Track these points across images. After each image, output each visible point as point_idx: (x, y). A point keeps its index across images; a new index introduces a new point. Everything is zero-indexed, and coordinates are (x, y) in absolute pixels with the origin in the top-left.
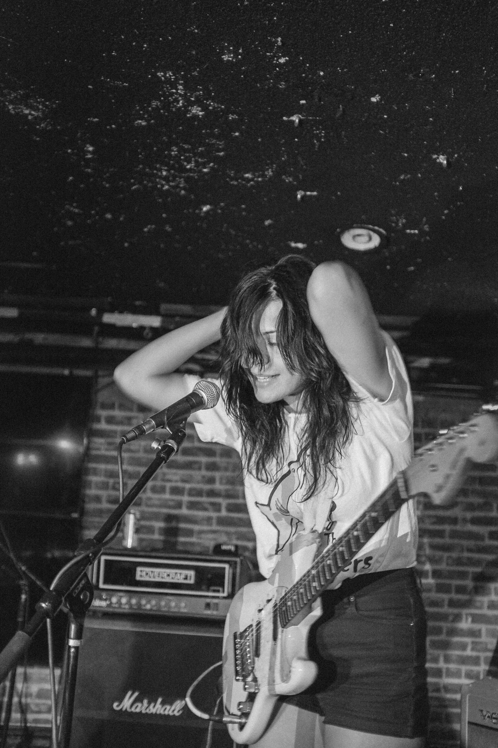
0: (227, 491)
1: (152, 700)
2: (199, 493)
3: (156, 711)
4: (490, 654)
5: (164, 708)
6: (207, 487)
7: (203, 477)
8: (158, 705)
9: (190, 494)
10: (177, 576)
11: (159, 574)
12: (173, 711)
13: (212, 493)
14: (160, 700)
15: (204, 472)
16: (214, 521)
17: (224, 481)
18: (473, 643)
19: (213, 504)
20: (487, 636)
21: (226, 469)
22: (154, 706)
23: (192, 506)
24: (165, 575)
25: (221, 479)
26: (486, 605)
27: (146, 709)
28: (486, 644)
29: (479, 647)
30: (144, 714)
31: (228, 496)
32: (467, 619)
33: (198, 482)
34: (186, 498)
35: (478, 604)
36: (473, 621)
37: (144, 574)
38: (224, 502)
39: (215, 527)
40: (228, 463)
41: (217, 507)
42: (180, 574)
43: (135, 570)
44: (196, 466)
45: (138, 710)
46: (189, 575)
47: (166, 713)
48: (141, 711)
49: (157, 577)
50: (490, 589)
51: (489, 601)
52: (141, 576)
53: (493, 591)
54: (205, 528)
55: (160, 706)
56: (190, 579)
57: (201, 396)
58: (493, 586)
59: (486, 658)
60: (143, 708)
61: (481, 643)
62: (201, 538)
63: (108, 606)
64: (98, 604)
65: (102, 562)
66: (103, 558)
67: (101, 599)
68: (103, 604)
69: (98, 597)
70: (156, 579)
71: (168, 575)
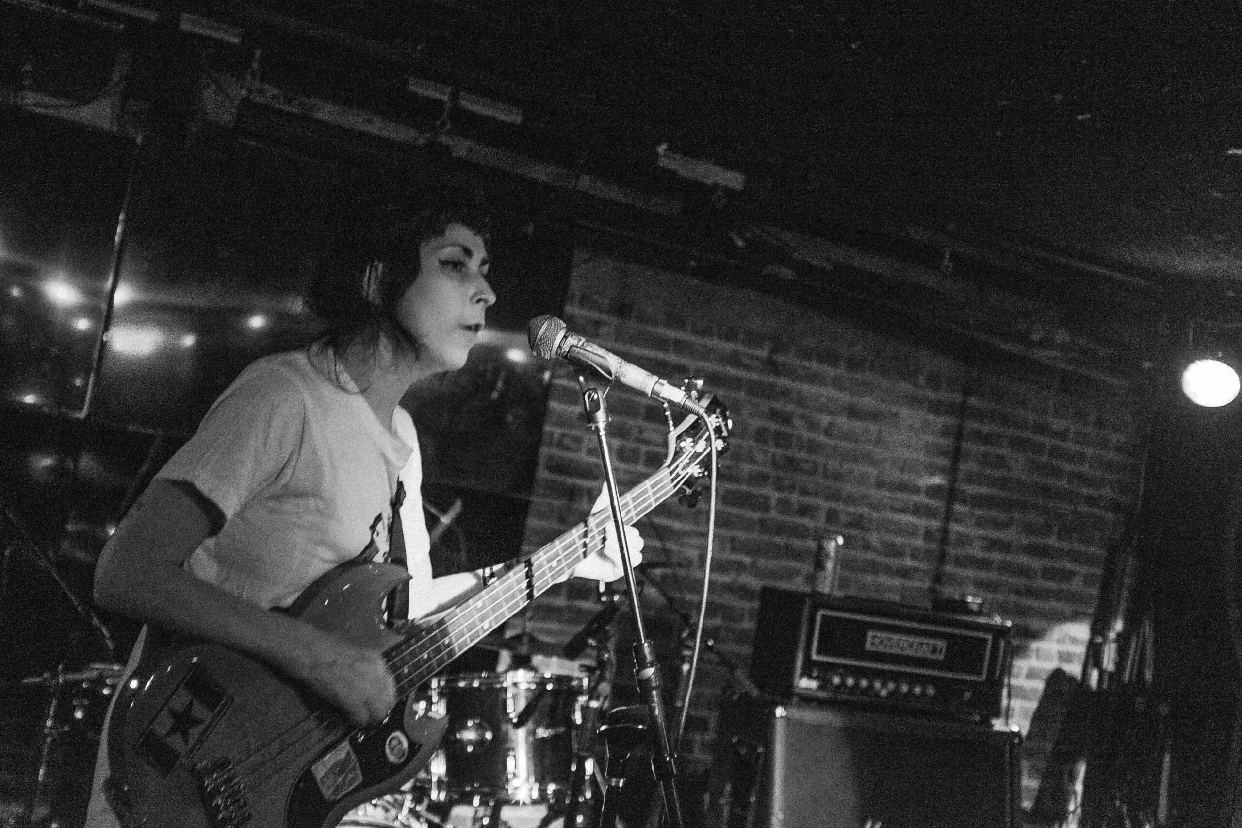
10: (923, 646)
11: (898, 643)
24: (906, 645)
37: (877, 640)
42: (928, 644)
43: (865, 634)
46: (938, 646)
49: (894, 647)
52: (873, 644)
56: (940, 653)
63: (820, 688)
64: (806, 684)
65: (819, 619)
66: (821, 613)
67: (810, 677)
68: (813, 684)
69: (806, 673)
70: (894, 651)
71: (911, 646)
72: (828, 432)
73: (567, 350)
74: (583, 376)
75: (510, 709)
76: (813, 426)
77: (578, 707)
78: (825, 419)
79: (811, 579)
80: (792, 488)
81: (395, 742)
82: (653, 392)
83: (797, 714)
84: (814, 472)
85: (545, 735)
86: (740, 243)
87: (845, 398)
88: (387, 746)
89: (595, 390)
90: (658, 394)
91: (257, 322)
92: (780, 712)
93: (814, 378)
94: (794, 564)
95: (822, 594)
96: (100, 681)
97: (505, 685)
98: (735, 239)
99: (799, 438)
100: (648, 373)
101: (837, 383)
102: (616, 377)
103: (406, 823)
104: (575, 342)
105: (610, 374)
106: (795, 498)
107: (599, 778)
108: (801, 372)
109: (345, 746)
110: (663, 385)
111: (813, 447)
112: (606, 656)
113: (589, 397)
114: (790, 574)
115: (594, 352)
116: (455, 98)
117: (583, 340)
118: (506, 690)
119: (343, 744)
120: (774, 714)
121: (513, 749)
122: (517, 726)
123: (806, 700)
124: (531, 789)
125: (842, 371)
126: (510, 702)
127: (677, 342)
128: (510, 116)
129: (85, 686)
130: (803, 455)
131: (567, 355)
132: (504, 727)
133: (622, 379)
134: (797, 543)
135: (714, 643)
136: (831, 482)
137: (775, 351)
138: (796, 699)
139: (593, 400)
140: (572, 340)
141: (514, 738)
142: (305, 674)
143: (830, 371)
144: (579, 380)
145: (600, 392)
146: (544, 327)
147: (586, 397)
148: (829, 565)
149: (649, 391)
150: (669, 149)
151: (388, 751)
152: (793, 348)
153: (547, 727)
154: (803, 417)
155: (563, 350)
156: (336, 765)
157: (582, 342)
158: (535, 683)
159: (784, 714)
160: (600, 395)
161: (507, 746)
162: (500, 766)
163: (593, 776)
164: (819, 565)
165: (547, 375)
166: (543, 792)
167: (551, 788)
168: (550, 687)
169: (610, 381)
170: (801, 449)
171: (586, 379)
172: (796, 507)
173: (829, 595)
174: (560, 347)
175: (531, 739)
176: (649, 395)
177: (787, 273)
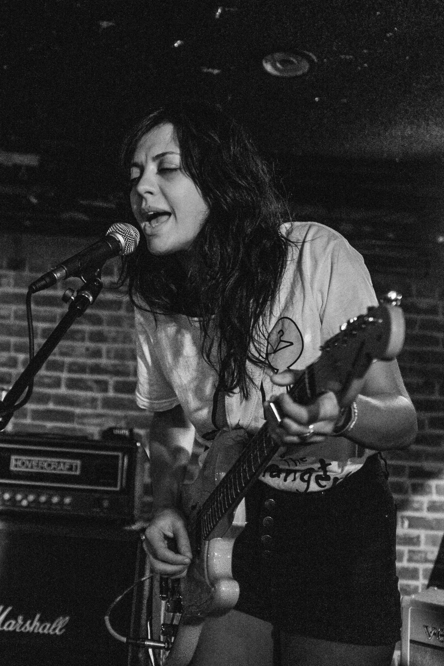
0: (114, 366)
1: (29, 617)
2: (82, 369)
3: (33, 630)
4: (431, 566)
5: (43, 625)
6: (91, 361)
7: (87, 349)
8: (36, 623)
9: (70, 370)
10: (60, 465)
11: (38, 463)
12: (55, 629)
13: (96, 369)
14: (38, 616)
15: (88, 344)
16: (99, 403)
17: (112, 355)
18: (410, 551)
19: (98, 382)
20: (426, 543)
21: (115, 340)
22: (31, 624)
23: (72, 384)
24: (45, 465)
25: (108, 352)
26: (425, 506)
27: (21, 628)
28: (426, 553)
29: (416, 557)
30: (18, 633)
31: (117, 373)
32: (403, 522)
33: (82, 355)
34: (64, 375)
35: (416, 505)
36: (410, 526)
37: (19, 463)
38: (112, 380)
39: (100, 411)
40: (117, 332)
41: (103, 386)
42: (64, 463)
43: (9, 459)
44: (80, 336)
45: (11, 628)
46: (74, 465)
47: (46, 631)
48: (15, 629)
49: (35, 468)
50: (430, 487)
51: (430, 502)
52: (16, 466)
53: (434, 490)
54: (89, 411)
55: (38, 624)
56: (76, 470)
57: (118, 239)
58: (433, 483)
59: (425, 570)
60: (18, 625)
61: (420, 552)
62: (83, 424)
70: (35, 470)
71: (49, 465)
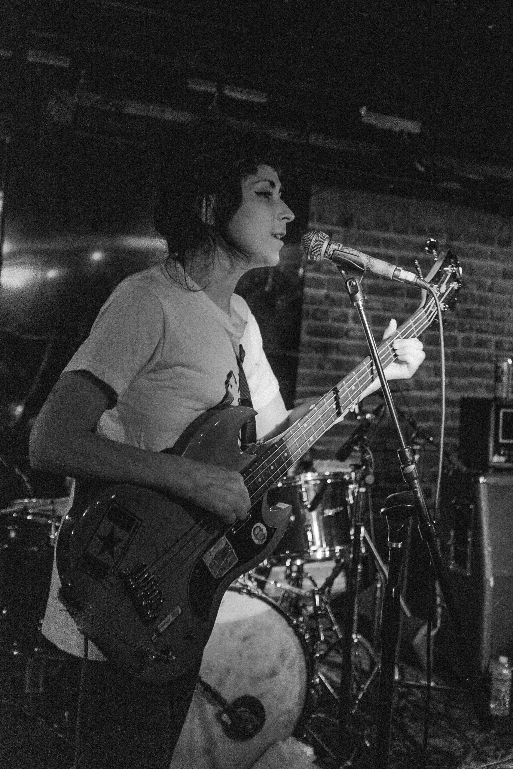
63: (506, 461)
64: (496, 459)
65: (501, 415)
66: (502, 411)
67: (500, 455)
68: (502, 459)
69: (497, 452)
72: (491, 290)
73: (331, 253)
74: (344, 270)
75: (305, 499)
76: (480, 286)
77: (350, 492)
78: (489, 282)
79: (492, 389)
80: (471, 329)
81: (257, 531)
82: (394, 276)
83: (493, 480)
84: (484, 317)
85: (330, 514)
86: (422, 169)
87: (500, 266)
88: (252, 534)
89: (353, 279)
90: (397, 277)
91: (97, 256)
92: (482, 480)
93: (478, 254)
94: (479, 380)
95: (501, 398)
96: (25, 511)
97: (300, 483)
98: (418, 166)
99: (473, 295)
100: (389, 264)
101: (493, 256)
102: (367, 268)
103: (244, 583)
104: (337, 247)
105: (363, 267)
106: (474, 336)
107: (368, 538)
108: (471, 252)
109: (224, 539)
110: (400, 270)
111: (483, 301)
112: (367, 456)
113: (350, 285)
114: (474, 387)
115: (351, 252)
116: (220, 89)
117: (342, 245)
118: (300, 486)
119: (222, 538)
120: (479, 481)
121: (310, 526)
122: (311, 510)
123: (499, 470)
124: (324, 551)
125: (496, 249)
126: (304, 494)
127: (385, 240)
128: (259, 98)
129: (14, 515)
130: (476, 306)
131: (332, 257)
132: (302, 511)
133: (371, 269)
134: (478, 366)
135: (434, 439)
136: (496, 323)
137: (451, 239)
138: (491, 471)
139: (353, 286)
140: (334, 247)
141: (309, 518)
142: (191, 494)
143: (488, 249)
144: (341, 273)
145: (357, 281)
146: (314, 239)
147: (348, 284)
148: (505, 379)
149: (391, 276)
150: (368, 111)
151: (253, 537)
152: (462, 236)
153: (331, 508)
154: (474, 281)
155: (328, 254)
156: (219, 553)
157: (341, 246)
158: (320, 480)
159: (485, 481)
160: (358, 282)
161: (306, 524)
162: (303, 539)
163: (364, 537)
164: (498, 379)
165: (301, 271)
166: (332, 552)
167: (338, 548)
168: (329, 481)
169: (363, 271)
170: (474, 302)
171: (346, 273)
172: (474, 341)
173: (506, 399)
174: (326, 252)
175: (321, 517)
176: (391, 279)
177: (456, 186)
